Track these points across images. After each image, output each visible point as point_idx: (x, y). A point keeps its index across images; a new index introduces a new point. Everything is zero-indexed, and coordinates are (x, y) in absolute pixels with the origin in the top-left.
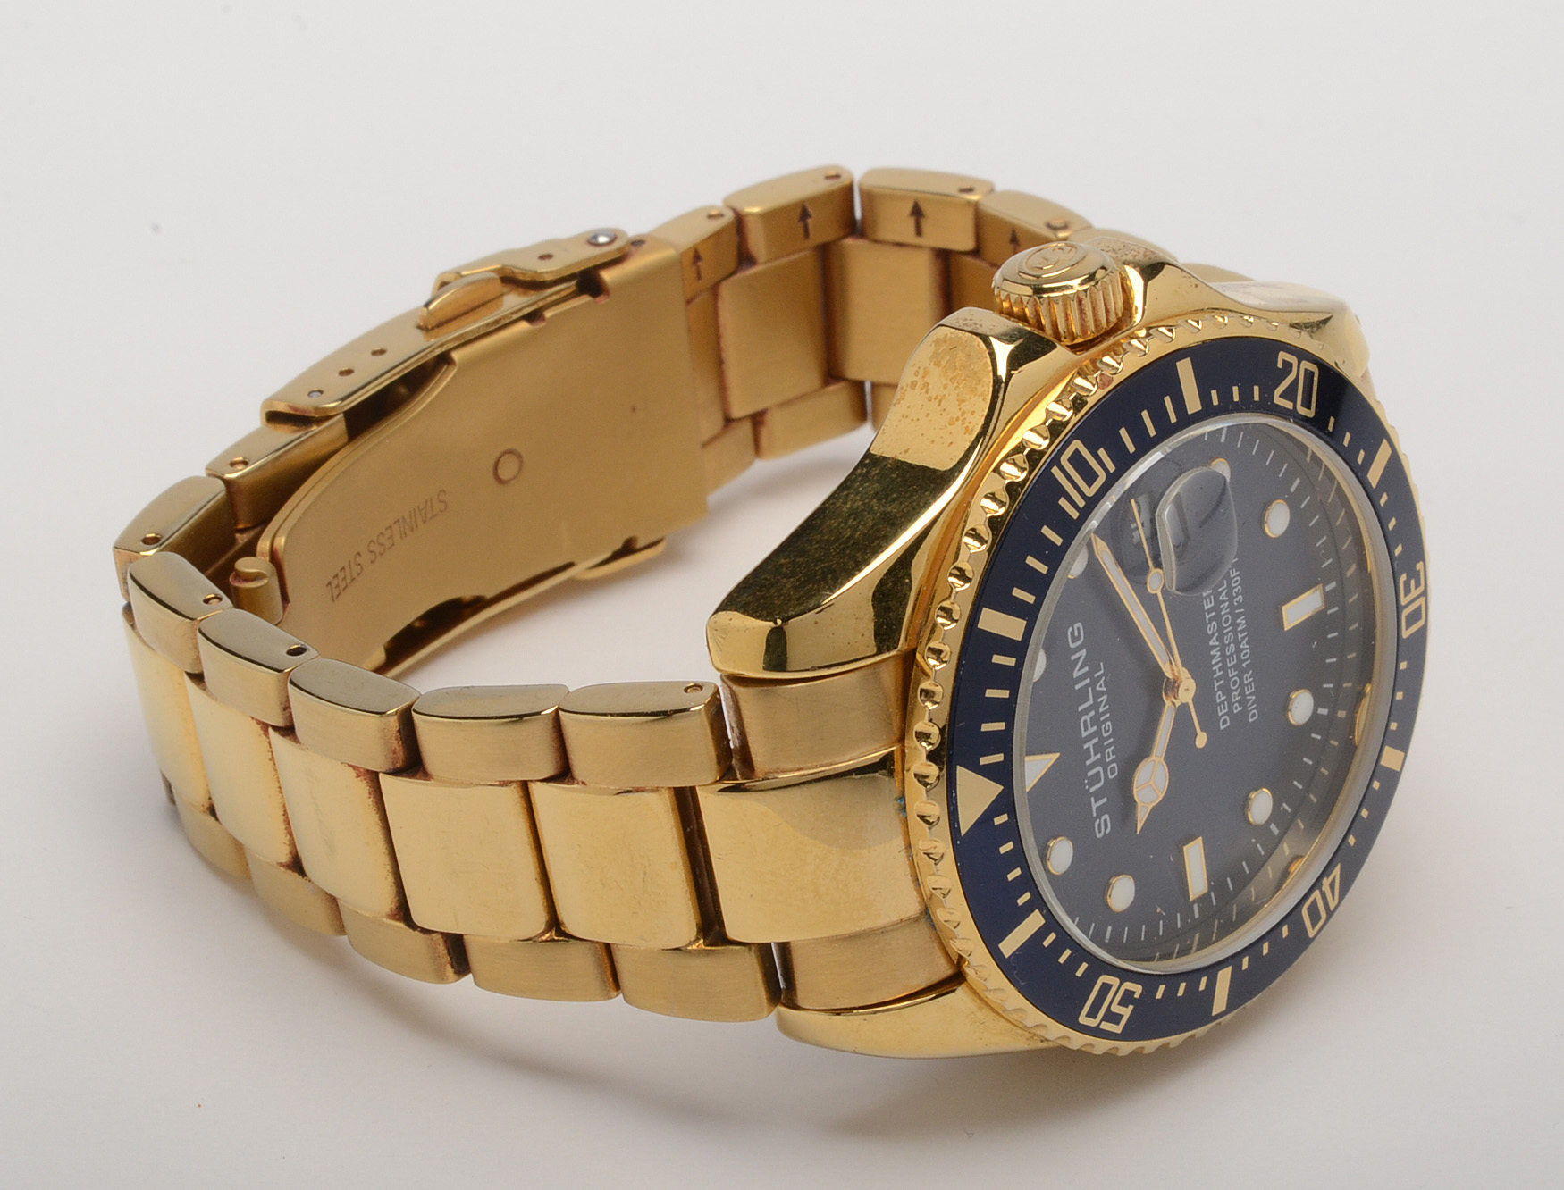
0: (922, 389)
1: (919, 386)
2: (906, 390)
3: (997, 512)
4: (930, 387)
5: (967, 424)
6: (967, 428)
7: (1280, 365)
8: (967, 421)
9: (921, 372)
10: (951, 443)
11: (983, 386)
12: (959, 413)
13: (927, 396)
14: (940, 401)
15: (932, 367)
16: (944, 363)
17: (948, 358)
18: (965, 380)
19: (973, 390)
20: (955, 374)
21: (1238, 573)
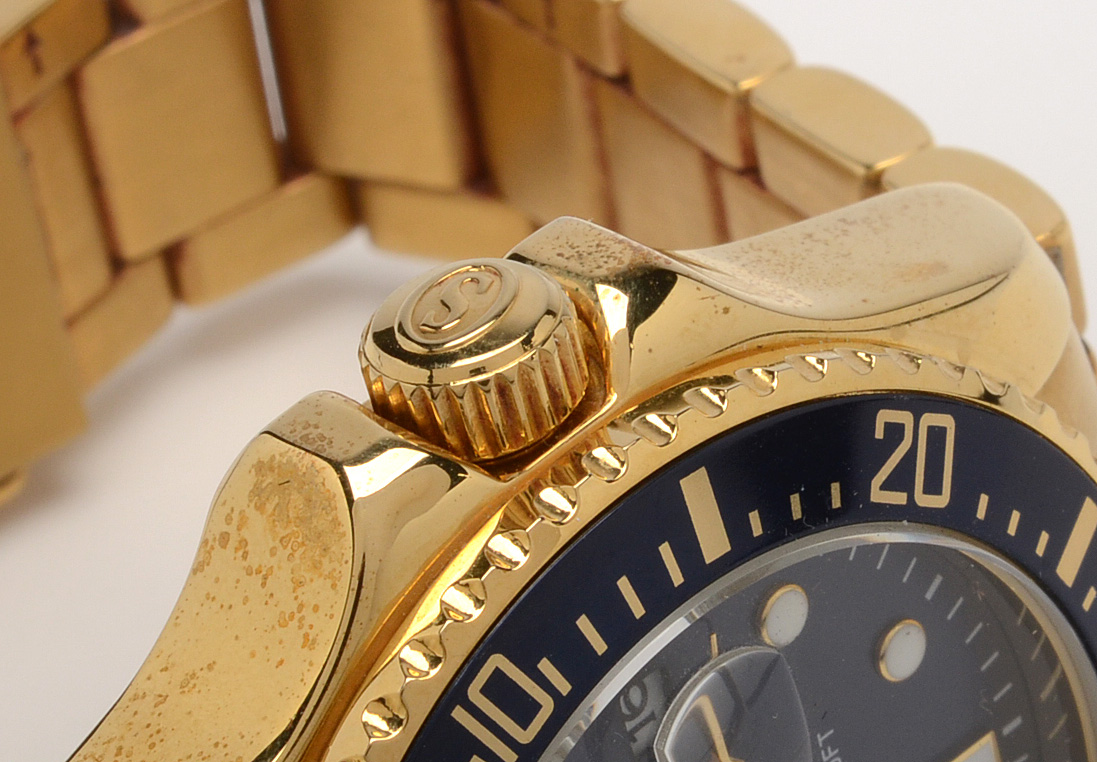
0: (237, 549)
1: (232, 543)
2: (212, 548)
3: (388, 734)
4: (249, 548)
5: (306, 629)
6: (306, 636)
7: (879, 434)
8: (307, 623)
9: (235, 516)
10: (281, 662)
11: (331, 561)
12: (294, 607)
13: (245, 564)
14: (265, 578)
15: (251, 513)
16: (270, 507)
17: (276, 500)
18: (303, 544)
19: (316, 566)
20: (288, 531)
21: (836, 751)
